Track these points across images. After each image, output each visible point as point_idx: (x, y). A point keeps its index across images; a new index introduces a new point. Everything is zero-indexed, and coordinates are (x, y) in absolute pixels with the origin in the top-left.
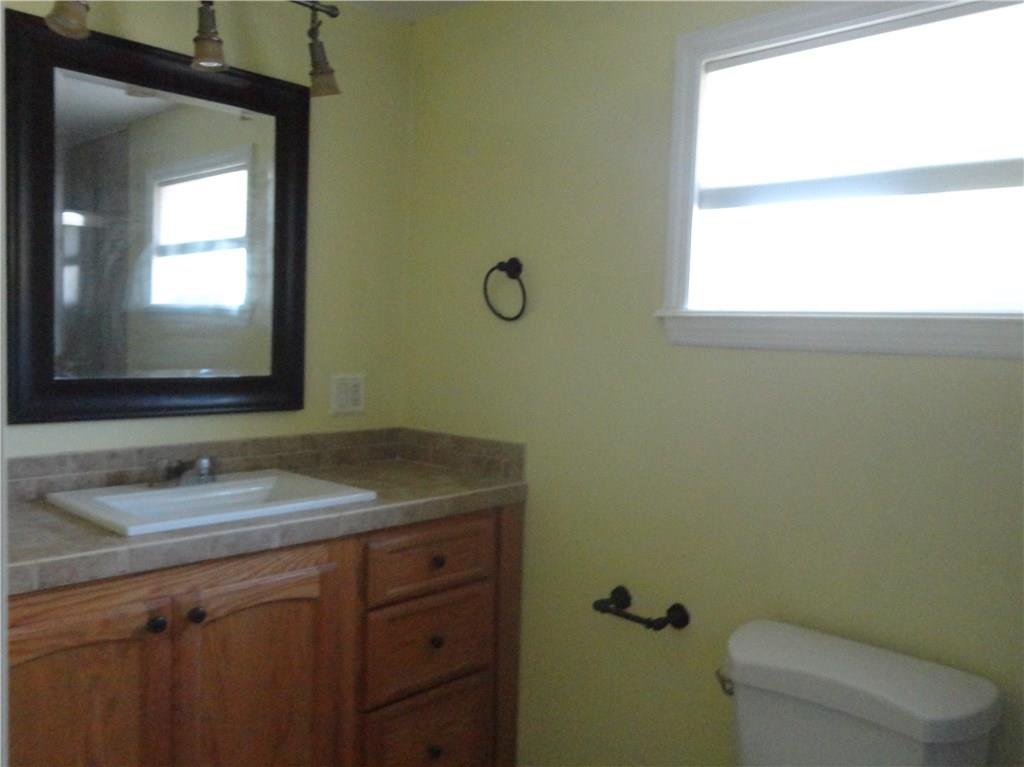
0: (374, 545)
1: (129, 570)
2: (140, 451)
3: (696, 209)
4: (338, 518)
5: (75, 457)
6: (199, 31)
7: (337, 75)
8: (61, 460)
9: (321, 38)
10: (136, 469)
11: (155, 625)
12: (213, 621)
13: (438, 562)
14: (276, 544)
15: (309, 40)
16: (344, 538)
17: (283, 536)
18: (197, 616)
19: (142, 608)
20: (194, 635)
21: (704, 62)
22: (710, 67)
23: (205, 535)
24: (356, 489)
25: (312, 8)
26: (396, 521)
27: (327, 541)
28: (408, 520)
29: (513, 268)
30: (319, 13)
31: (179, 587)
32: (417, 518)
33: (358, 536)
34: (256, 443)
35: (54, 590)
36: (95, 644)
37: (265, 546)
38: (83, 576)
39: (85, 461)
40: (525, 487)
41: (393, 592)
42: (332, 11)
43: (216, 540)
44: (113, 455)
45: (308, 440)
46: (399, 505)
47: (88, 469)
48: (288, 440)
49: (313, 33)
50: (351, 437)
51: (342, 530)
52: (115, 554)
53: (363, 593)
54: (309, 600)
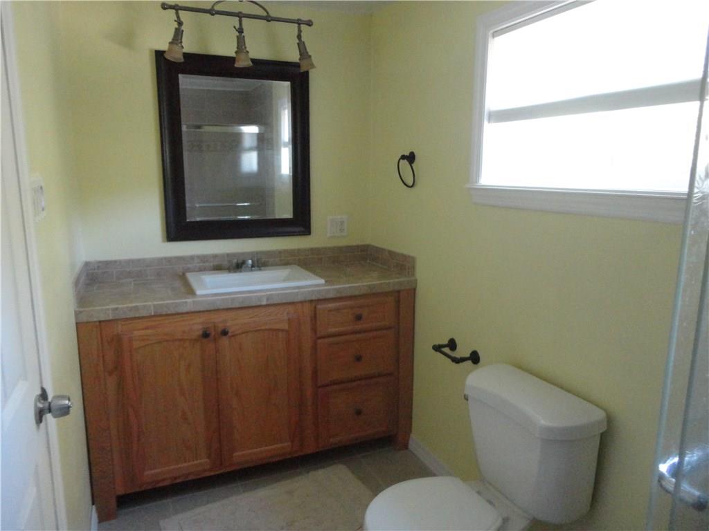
0: (319, 307)
1: (193, 310)
2: (228, 255)
3: (486, 122)
4: (297, 292)
5: (198, 257)
6: (237, 48)
7: (313, 58)
8: (192, 258)
9: (303, 39)
10: (225, 263)
11: (206, 335)
12: (233, 336)
13: (359, 318)
14: (264, 303)
15: (297, 41)
16: (302, 302)
17: (268, 300)
18: (225, 333)
19: (200, 327)
20: (225, 341)
21: (491, 32)
22: (494, 35)
23: (227, 297)
24: (317, 277)
25: (297, 23)
26: (331, 295)
27: (292, 303)
28: (339, 295)
29: (411, 158)
30: (302, 25)
31: (217, 319)
32: (343, 295)
33: (311, 301)
34: (285, 251)
35: (161, 315)
36: (180, 340)
37: (259, 303)
38: (172, 311)
39: (203, 258)
40: (416, 280)
41: (332, 330)
42: (309, 23)
43: (233, 299)
44: (215, 256)
45: (313, 251)
46: (333, 287)
47: (204, 263)
48: (305, 250)
49: (299, 37)
50: (340, 249)
51: (300, 298)
52: (186, 302)
53: (314, 330)
54: (283, 330)
